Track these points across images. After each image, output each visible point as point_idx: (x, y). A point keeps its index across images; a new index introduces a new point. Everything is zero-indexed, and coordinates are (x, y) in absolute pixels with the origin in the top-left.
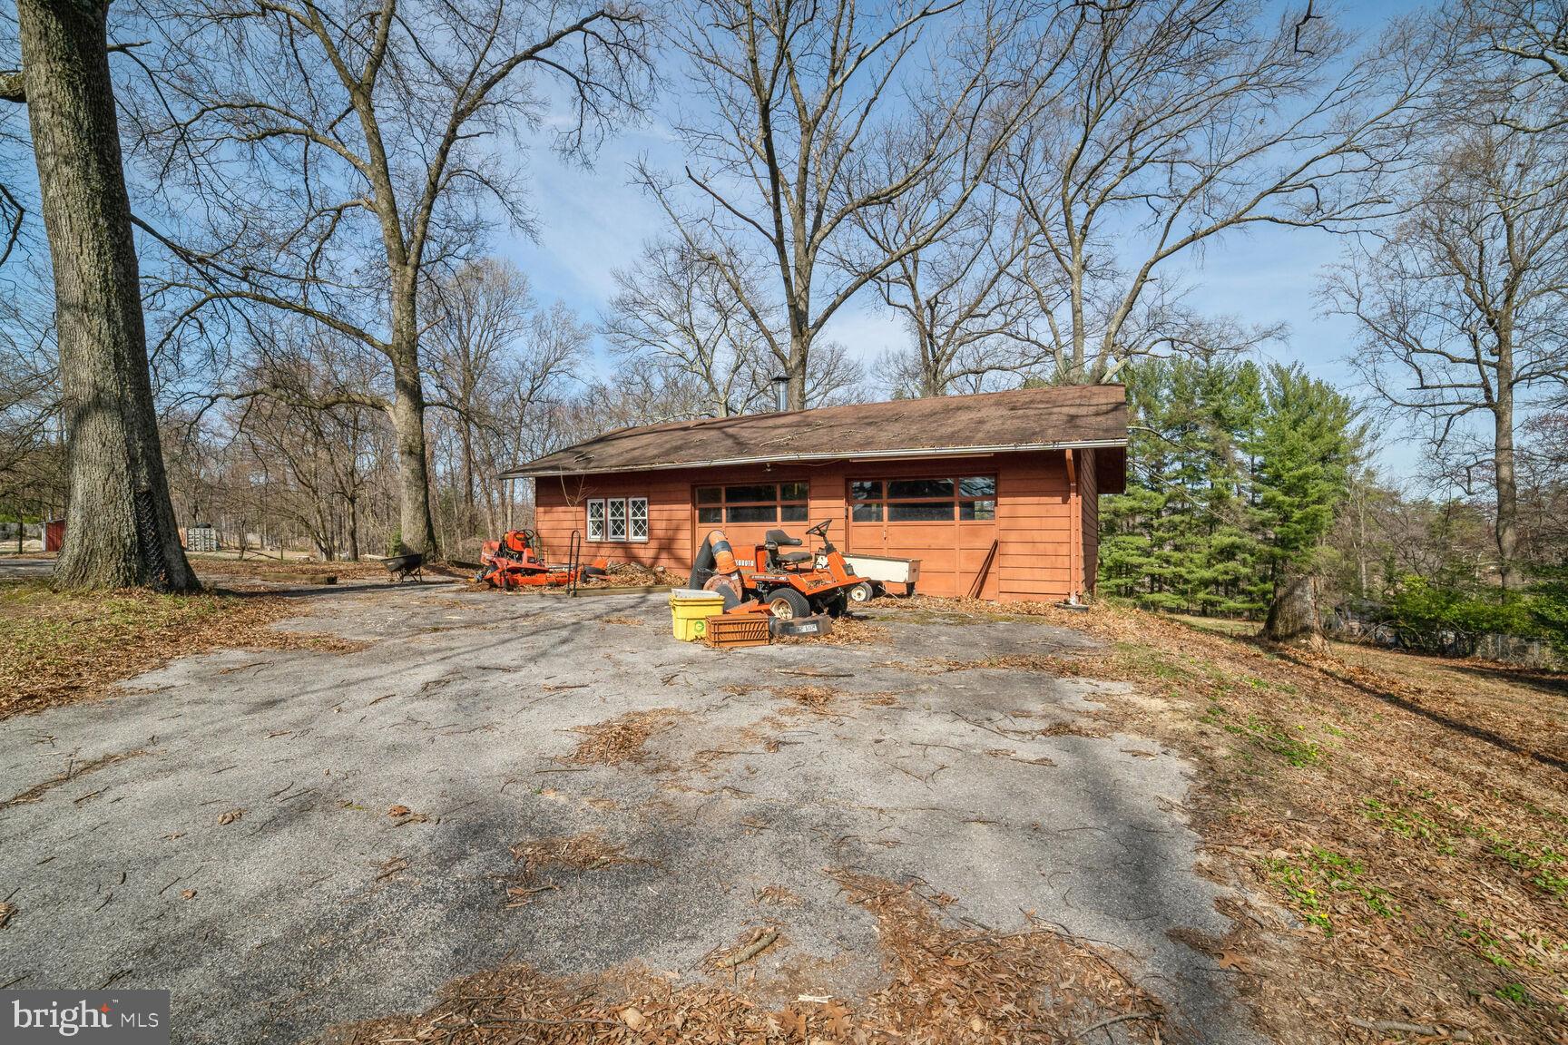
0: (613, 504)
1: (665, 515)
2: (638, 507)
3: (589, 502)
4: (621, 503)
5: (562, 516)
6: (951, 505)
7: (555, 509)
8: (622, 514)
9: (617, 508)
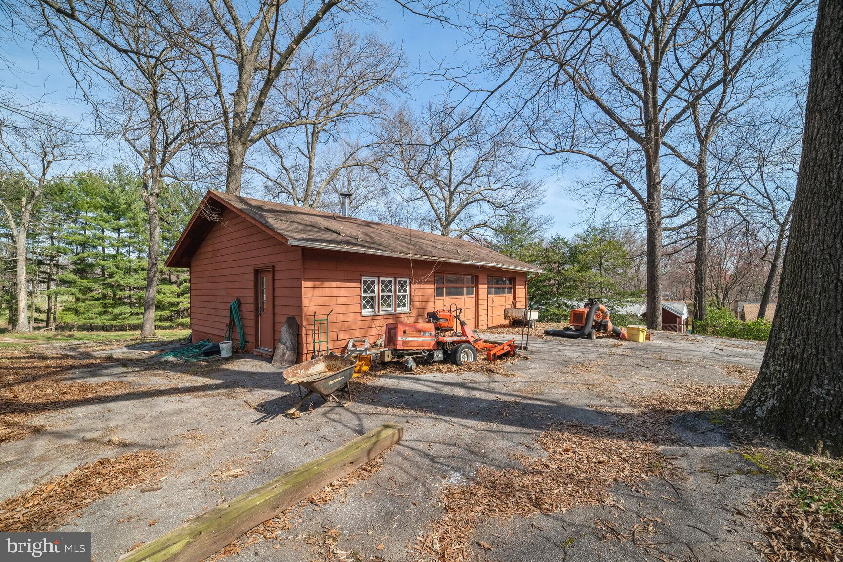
0: (383, 282)
1: (421, 292)
2: (402, 285)
3: (363, 279)
4: (390, 282)
5: (336, 292)
6: (504, 288)
7: (327, 284)
8: (390, 291)
9: (387, 285)
